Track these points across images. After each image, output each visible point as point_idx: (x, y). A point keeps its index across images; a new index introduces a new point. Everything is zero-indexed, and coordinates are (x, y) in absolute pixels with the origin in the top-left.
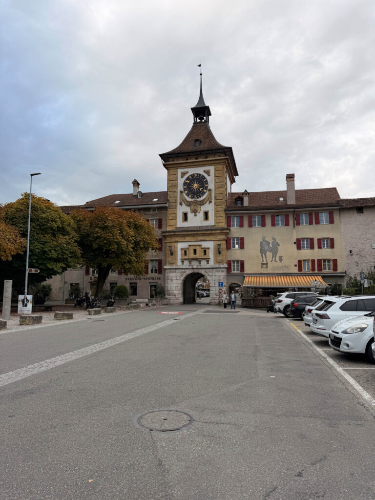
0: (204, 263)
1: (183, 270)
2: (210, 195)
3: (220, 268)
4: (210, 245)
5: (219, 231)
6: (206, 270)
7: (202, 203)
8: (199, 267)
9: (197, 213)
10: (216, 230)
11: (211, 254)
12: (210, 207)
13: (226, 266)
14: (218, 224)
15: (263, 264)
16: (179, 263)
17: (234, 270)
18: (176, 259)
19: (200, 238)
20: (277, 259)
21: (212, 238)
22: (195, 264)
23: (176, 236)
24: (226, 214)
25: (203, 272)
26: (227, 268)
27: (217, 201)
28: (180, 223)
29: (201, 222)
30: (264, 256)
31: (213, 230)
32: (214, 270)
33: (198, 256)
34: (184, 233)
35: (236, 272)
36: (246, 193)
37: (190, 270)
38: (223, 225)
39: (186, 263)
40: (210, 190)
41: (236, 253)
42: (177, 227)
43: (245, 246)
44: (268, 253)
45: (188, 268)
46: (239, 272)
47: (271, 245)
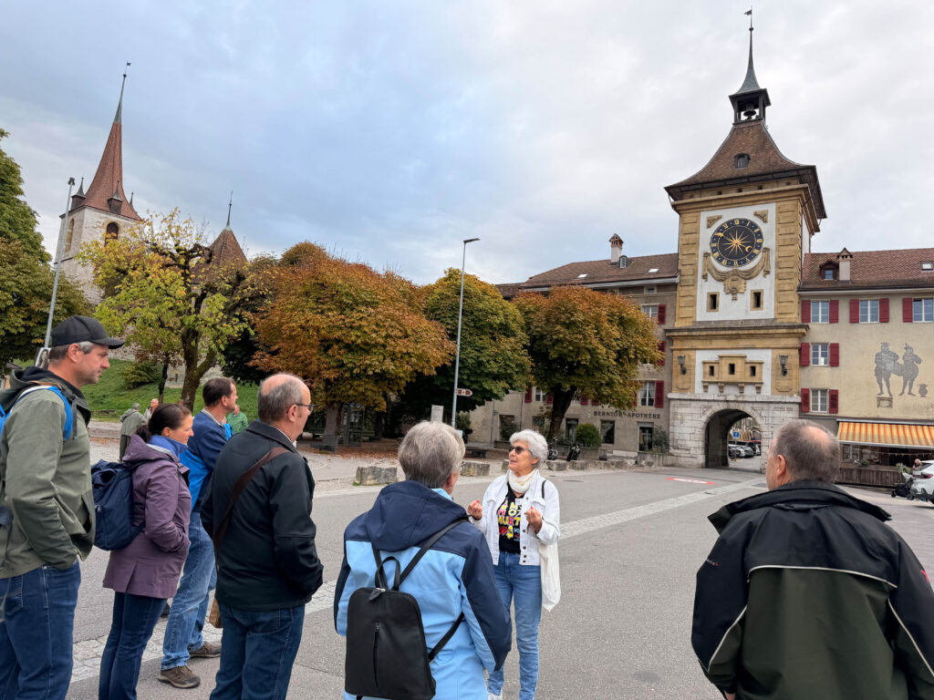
0: (750, 392)
1: (706, 404)
2: (767, 259)
3: (786, 403)
4: (765, 357)
5: (785, 331)
6: (756, 405)
7: (749, 275)
8: (740, 399)
9: (739, 296)
10: (777, 327)
11: (766, 375)
12: (766, 284)
13: (799, 399)
14: (782, 316)
15: (880, 399)
16: (698, 389)
17: (815, 408)
18: (692, 382)
19: (743, 343)
20: (915, 389)
21: (768, 342)
22: (731, 393)
23: (693, 337)
24: (800, 296)
25: (747, 409)
26: (800, 404)
27: (780, 271)
28: (703, 314)
29: (747, 311)
30: (884, 382)
31: (771, 327)
32: (772, 406)
33: (737, 377)
34: (710, 333)
35: (819, 412)
36: (845, 254)
37: (721, 404)
38: (795, 317)
39: (713, 390)
40: (767, 250)
41: (820, 375)
42: (695, 322)
43: (842, 360)
44: (893, 377)
45: (716, 399)
46: (826, 413)
47: (901, 361)
